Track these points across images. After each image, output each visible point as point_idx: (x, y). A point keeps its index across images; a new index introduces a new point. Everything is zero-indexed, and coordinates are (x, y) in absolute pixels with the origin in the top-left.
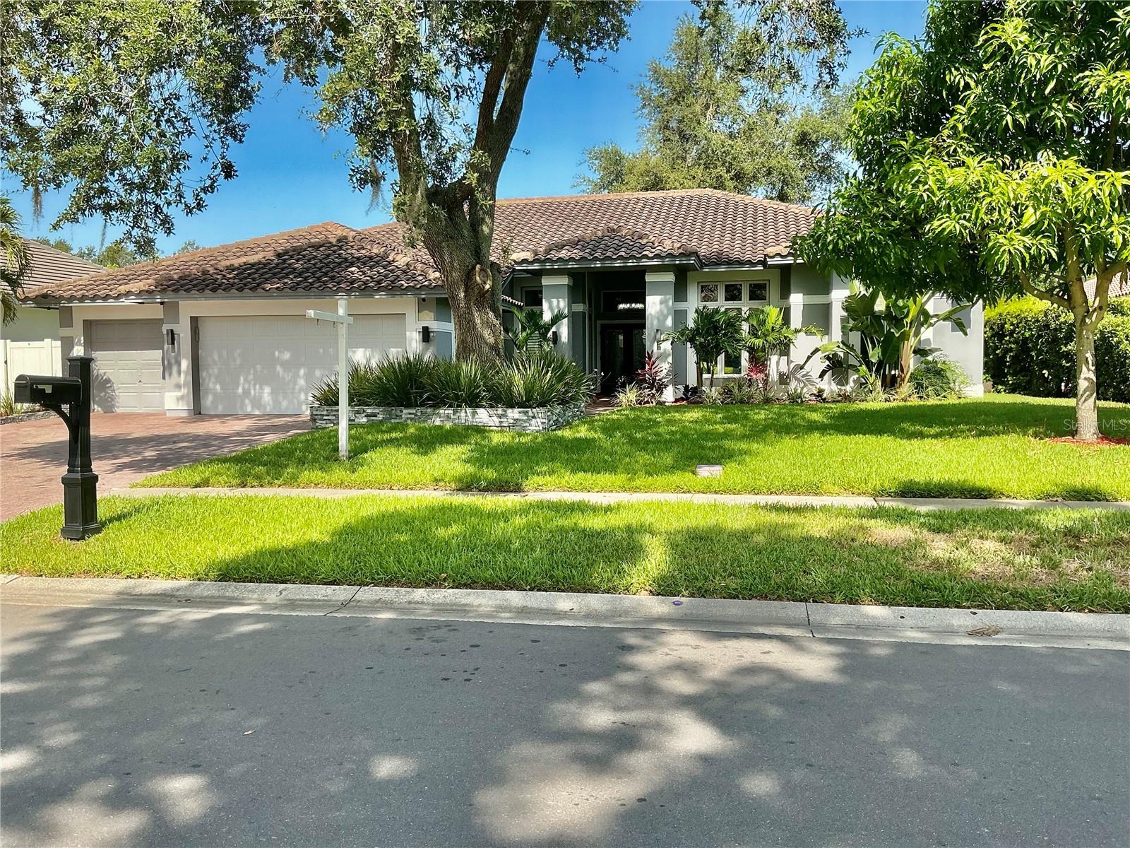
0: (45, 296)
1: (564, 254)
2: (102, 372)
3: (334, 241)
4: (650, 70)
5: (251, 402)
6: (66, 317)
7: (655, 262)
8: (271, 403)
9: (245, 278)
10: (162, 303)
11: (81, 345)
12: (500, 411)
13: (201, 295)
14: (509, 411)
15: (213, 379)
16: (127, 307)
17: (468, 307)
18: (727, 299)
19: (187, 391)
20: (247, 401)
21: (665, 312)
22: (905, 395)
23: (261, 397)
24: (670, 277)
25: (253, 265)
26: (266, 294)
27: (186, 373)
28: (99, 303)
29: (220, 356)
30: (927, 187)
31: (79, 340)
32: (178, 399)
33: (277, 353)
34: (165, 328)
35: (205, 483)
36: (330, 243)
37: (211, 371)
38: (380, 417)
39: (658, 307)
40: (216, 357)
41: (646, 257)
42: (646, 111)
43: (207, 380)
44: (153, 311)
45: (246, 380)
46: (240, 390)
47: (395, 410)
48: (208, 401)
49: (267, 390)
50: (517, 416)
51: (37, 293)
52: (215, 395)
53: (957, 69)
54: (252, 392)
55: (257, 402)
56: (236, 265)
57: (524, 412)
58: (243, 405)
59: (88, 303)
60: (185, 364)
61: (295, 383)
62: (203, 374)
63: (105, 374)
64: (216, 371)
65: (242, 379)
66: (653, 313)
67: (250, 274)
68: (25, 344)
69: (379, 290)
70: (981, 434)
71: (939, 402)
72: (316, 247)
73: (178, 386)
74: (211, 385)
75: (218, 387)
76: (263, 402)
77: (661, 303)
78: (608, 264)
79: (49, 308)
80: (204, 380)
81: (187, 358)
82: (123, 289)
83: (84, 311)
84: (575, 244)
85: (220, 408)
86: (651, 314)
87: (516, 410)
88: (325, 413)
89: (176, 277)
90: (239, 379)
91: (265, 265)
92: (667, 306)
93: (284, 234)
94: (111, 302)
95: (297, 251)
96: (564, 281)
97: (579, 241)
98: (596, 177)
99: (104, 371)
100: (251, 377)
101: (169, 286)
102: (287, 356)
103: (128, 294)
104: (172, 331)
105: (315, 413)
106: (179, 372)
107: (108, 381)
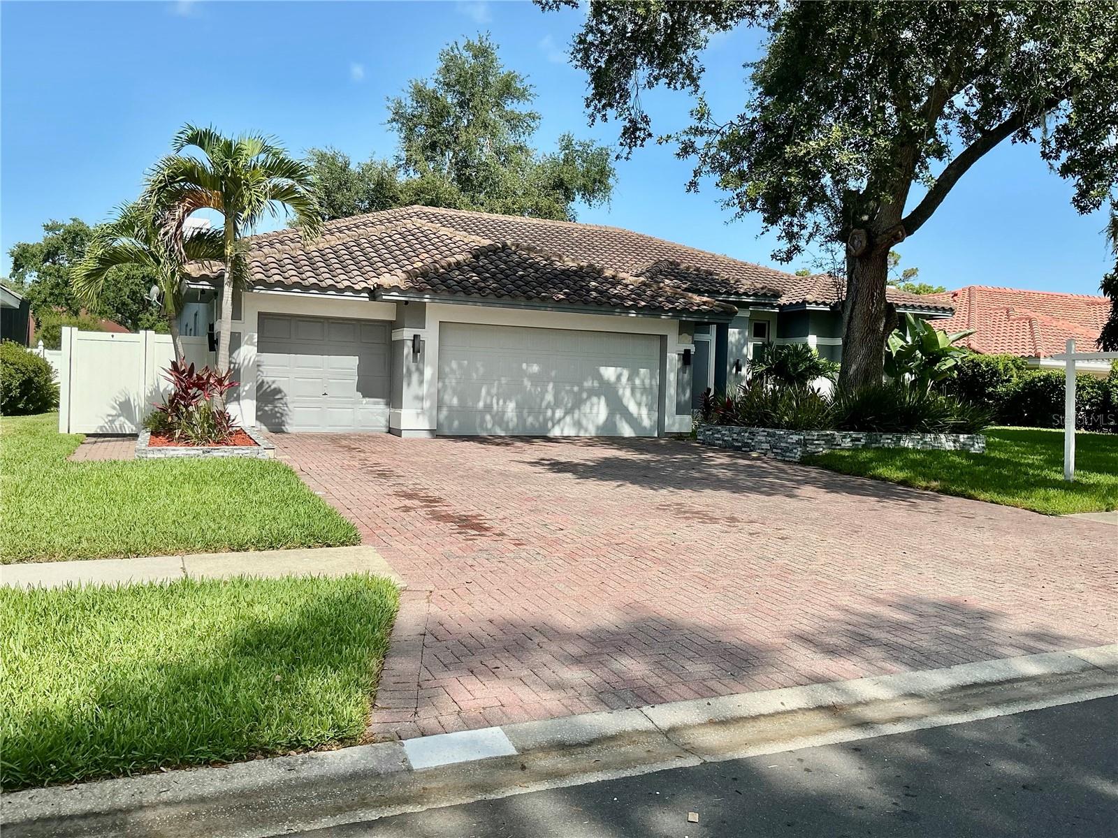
2: (266, 379)
5: (493, 417)
8: (515, 420)
10: (408, 303)
11: (252, 344)
15: (449, 391)
20: (488, 417)
21: (742, 341)
23: (504, 412)
29: (460, 366)
31: (251, 338)
33: (524, 366)
39: (737, 336)
40: (454, 365)
45: (488, 393)
46: (481, 404)
49: (511, 406)
54: (495, 406)
55: (499, 419)
56: (453, 265)
58: (483, 421)
60: (430, 372)
61: (542, 400)
63: (274, 382)
65: (484, 391)
66: (733, 342)
73: (420, 399)
75: (455, 401)
76: (506, 418)
77: (739, 333)
81: (431, 367)
85: (456, 423)
86: (731, 343)
90: (480, 391)
92: (743, 337)
94: (327, 295)
99: (273, 379)
100: (494, 391)
102: (535, 369)
106: (421, 382)
107: (278, 391)
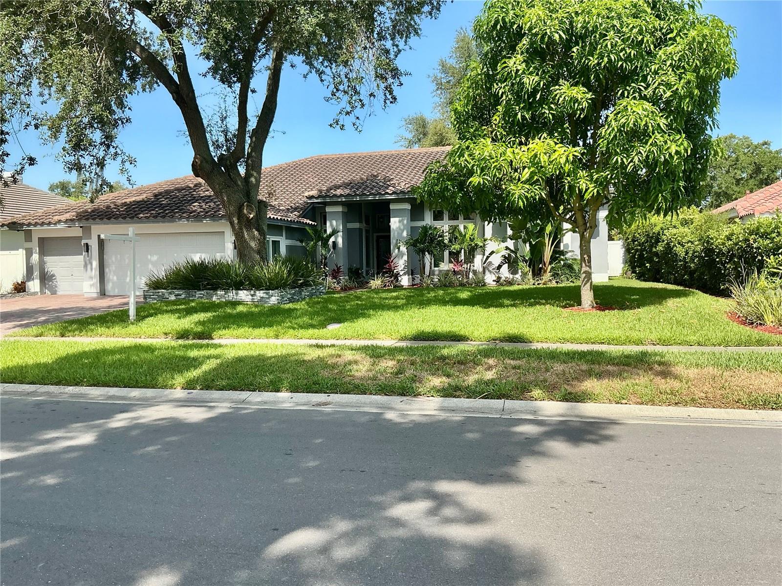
0: (14, 223)
1: (339, 192)
3: (192, 186)
4: (440, 65)
6: (28, 235)
7: (393, 197)
9: (130, 211)
10: (81, 227)
11: (36, 253)
12: (252, 292)
13: (101, 222)
14: (257, 292)
15: (112, 273)
16: (60, 230)
17: (241, 229)
18: (450, 219)
19: (96, 280)
21: (402, 227)
22: (547, 280)
23: (140, 284)
24: (408, 206)
25: (138, 202)
26: (140, 220)
27: (96, 269)
28: (45, 227)
29: (116, 259)
30: (464, 158)
31: (36, 250)
32: (91, 286)
33: (149, 257)
34: (84, 242)
35: (41, 335)
36: (190, 187)
37: (111, 268)
38: (183, 296)
39: (397, 225)
40: (114, 259)
41: (387, 193)
42: (439, 92)
43: (108, 274)
44: (76, 232)
46: (129, 279)
47: (192, 292)
48: (109, 287)
49: (144, 279)
50: (262, 295)
51: (10, 221)
52: (113, 283)
53: (497, 84)
56: (128, 203)
57: (266, 293)
59: (39, 227)
60: (95, 263)
62: (107, 270)
63: (51, 271)
64: (114, 268)
66: (395, 228)
67: (134, 208)
68: (7, 252)
69: (205, 217)
70: (531, 305)
71: (569, 285)
72: (179, 190)
73: (91, 278)
74: (111, 277)
75: (115, 278)
77: (400, 222)
78: (364, 198)
79: (18, 231)
80: (107, 274)
81: (96, 261)
82: (56, 218)
83: (38, 232)
84: (346, 185)
85: (116, 290)
86: (393, 229)
87: (262, 292)
88: (152, 294)
89: (89, 210)
90: (127, 273)
91: (146, 202)
92: (403, 224)
93: (168, 181)
94: (52, 227)
95: (167, 192)
96: (339, 209)
97: (351, 183)
98: (410, 136)
99: (51, 269)
101: (84, 216)
102: (155, 258)
103: (60, 221)
104: (87, 244)
105: (146, 294)
106: (92, 269)
107: (53, 275)
